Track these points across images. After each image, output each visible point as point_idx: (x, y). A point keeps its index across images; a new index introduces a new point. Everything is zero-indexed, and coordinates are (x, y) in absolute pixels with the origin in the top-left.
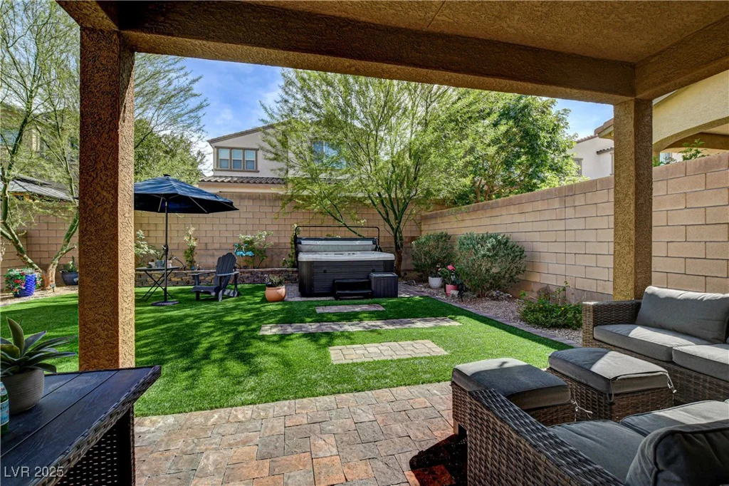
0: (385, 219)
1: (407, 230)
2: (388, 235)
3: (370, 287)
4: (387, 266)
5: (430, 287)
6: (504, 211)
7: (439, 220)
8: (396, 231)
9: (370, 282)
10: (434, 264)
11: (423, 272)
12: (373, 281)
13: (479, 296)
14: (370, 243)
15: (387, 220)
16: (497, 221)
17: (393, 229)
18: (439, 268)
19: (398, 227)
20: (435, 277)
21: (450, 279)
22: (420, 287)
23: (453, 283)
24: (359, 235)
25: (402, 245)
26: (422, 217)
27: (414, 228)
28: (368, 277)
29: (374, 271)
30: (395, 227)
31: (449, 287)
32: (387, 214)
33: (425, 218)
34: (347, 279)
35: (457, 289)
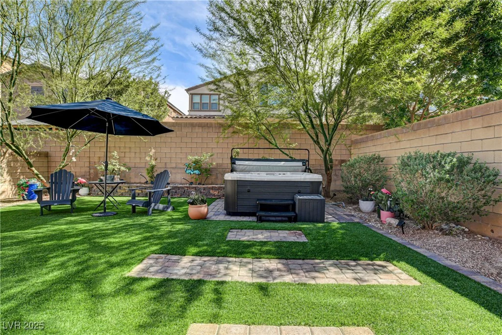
0: (315, 141)
1: (336, 154)
2: (319, 158)
3: (294, 210)
4: (313, 187)
5: (360, 210)
6: (457, 127)
7: (370, 144)
8: (326, 153)
9: (294, 205)
10: (365, 187)
11: (353, 194)
12: (297, 203)
13: (424, 228)
14: (300, 164)
15: (317, 142)
16: (448, 139)
17: (322, 151)
18: (371, 191)
19: (328, 149)
20: (367, 200)
21: (385, 205)
22: (349, 210)
23: (390, 209)
24: (290, 157)
25: (332, 167)
26: (352, 141)
27: (344, 152)
28: (293, 200)
29: (299, 193)
30: (325, 148)
31: (384, 214)
32: (317, 136)
33: (355, 143)
34: (271, 200)
35: (395, 217)
